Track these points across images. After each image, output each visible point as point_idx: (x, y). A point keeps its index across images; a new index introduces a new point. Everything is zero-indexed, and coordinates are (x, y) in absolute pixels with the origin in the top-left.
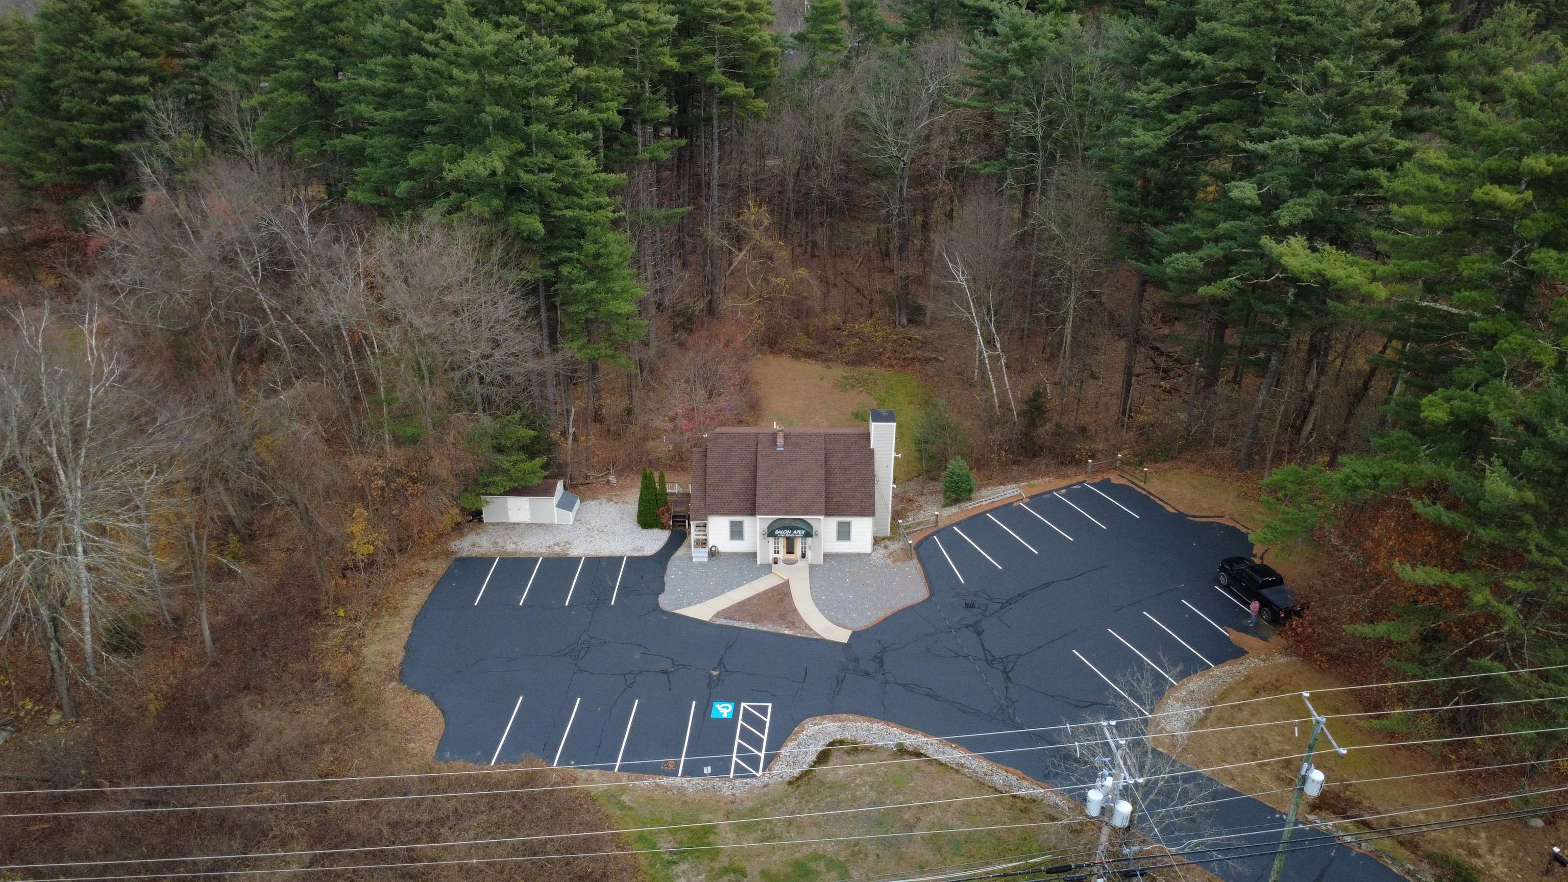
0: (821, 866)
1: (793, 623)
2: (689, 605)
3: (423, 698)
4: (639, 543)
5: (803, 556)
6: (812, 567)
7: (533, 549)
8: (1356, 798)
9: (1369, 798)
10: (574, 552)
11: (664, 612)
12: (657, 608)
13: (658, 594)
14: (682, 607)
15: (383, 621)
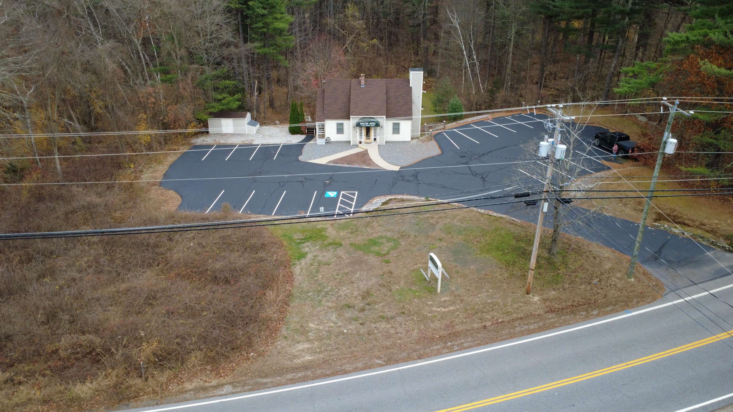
0: (384, 240)
1: (370, 164)
2: (315, 159)
3: (171, 192)
4: (290, 139)
5: (375, 139)
6: (379, 146)
7: (234, 142)
8: (679, 215)
9: (687, 215)
10: (255, 143)
11: (301, 162)
12: (298, 160)
13: (298, 156)
14: (310, 159)
15: (153, 165)
